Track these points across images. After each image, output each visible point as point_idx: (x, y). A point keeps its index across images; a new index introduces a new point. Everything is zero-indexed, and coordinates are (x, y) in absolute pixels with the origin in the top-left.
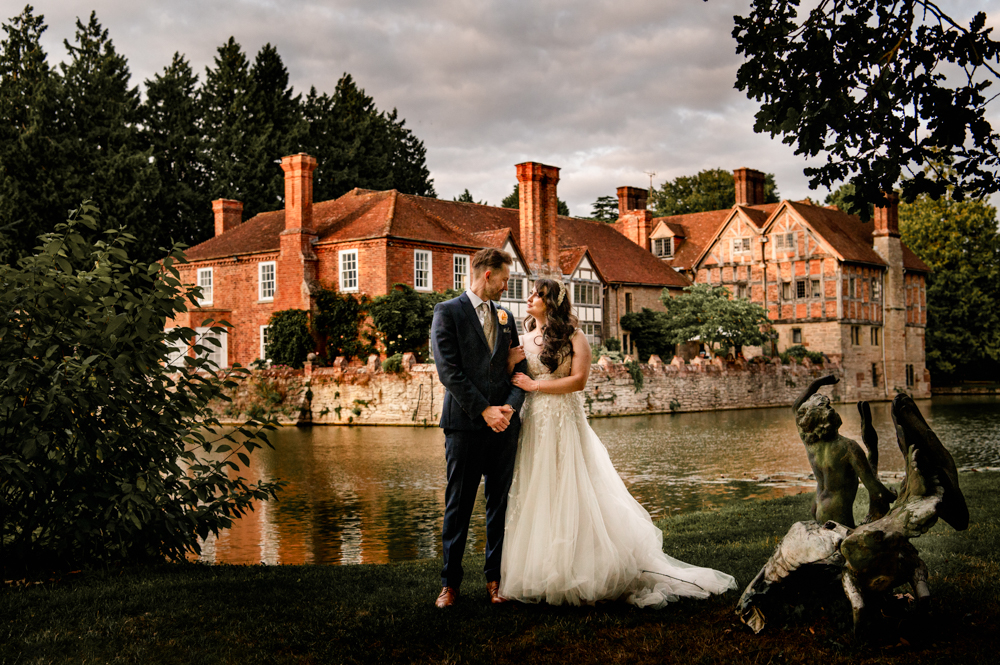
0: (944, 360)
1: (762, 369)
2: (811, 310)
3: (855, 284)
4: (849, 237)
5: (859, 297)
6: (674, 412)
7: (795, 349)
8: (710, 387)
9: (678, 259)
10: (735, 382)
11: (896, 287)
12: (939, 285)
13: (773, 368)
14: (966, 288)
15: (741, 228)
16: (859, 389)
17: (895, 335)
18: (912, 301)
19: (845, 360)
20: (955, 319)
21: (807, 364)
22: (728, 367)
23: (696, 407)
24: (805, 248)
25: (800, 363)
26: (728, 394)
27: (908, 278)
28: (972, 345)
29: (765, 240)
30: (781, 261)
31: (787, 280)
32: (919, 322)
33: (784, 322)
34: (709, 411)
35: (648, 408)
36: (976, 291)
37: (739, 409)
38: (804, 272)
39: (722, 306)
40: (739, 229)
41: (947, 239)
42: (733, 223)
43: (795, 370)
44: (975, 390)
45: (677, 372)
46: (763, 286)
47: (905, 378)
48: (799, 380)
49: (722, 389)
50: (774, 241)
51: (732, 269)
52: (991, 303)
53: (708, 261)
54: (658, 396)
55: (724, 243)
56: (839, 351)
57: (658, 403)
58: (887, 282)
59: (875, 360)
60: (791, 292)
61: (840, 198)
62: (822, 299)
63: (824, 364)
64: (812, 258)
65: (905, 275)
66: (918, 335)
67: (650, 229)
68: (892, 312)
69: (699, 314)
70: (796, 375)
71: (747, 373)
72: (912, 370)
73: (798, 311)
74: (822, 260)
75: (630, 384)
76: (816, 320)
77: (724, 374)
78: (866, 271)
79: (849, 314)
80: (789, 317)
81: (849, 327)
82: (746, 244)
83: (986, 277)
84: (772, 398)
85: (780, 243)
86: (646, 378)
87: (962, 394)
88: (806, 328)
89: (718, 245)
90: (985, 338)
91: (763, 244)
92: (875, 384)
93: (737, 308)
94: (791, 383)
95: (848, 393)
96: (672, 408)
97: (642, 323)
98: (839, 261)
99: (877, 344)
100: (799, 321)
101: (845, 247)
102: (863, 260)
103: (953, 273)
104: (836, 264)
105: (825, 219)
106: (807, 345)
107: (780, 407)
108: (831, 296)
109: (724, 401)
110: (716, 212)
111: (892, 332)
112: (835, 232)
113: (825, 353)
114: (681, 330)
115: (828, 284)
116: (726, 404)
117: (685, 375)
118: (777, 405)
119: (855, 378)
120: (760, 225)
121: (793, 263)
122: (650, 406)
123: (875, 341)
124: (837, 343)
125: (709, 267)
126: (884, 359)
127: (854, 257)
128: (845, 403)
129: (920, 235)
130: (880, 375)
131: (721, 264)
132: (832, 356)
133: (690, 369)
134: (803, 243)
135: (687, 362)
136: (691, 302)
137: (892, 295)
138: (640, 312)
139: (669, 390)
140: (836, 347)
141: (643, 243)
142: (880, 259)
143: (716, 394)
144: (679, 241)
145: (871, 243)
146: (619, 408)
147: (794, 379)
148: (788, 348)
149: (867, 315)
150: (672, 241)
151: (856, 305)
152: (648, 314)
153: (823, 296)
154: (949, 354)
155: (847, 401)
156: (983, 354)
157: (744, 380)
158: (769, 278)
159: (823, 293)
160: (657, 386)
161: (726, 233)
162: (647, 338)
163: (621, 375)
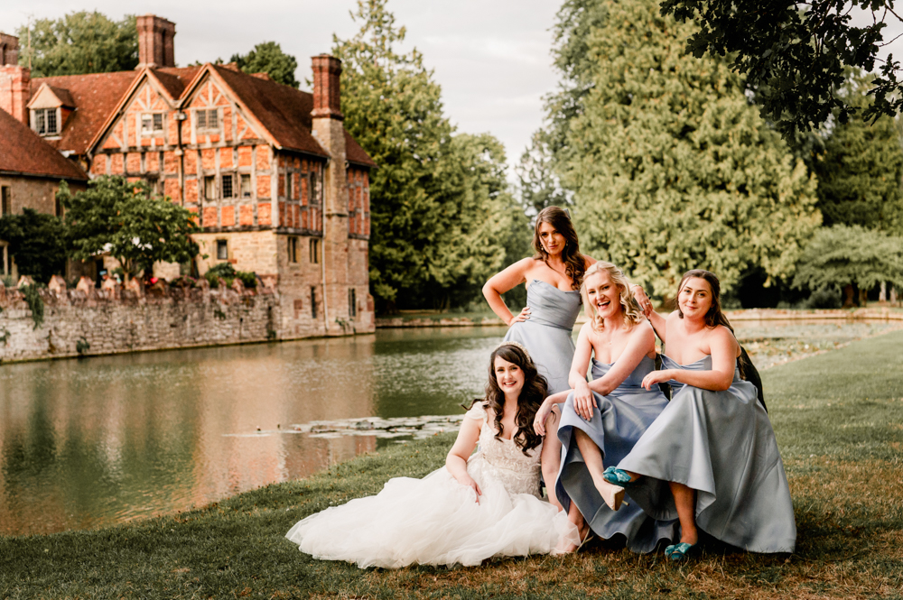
0: (384, 283)
1: (187, 294)
2: (239, 215)
3: (293, 181)
4: (284, 118)
5: (297, 199)
6: (83, 355)
7: (220, 267)
8: (125, 319)
9: (66, 139)
10: (155, 312)
11: (338, 185)
12: (378, 184)
13: (199, 293)
14: (410, 189)
15: (152, 98)
16: (297, 321)
17: (336, 250)
18: (355, 203)
19: (282, 282)
20: (396, 229)
21: (239, 288)
22: (147, 293)
23: (108, 348)
24: (233, 130)
25: (230, 287)
26: (146, 329)
27: (351, 174)
28: (414, 264)
29: (182, 117)
30: (202, 147)
31: (209, 174)
32: (362, 233)
33: (207, 230)
34: (124, 354)
35: (49, 351)
36: (421, 193)
37: (160, 351)
38: (231, 163)
39: (140, 207)
40: (148, 100)
41: (387, 123)
42: (141, 92)
43: (224, 297)
44: (417, 322)
45: (85, 300)
46: (180, 180)
47: (347, 306)
48: (229, 310)
49: (140, 323)
50: (193, 119)
51: (139, 156)
52: (436, 209)
53: (107, 144)
54: (62, 333)
55: (128, 118)
56: (274, 271)
57: (62, 344)
58: (328, 178)
59: (315, 282)
60: (215, 189)
61: (255, 62)
62: (254, 201)
63: (258, 288)
64: (241, 145)
65: (347, 170)
66: (361, 250)
67: (28, 93)
68: (334, 219)
69: (110, 218)
70: (226, 303)
71: (167, 301)
72: (354, 295)
73: (225, 217)
74: (254, 147)
75: (27, 316)
76: (247, 228)
77: (142, 301)
78: (305, 163)
79: (286, 220)
80: (212, 223)
81: (286, 238)
82: (157, 121)
83: (431, 175)
84: (199, 335)
85: (201, 122)
86: (47, 308)
87: (403, 327)
88: (234, 239)
89: (121, 121)
90: (429, 254)
91: (180, 123)
92: (315, 315)
93: (159, 211)
94: (220, 314)
95: (284, 327)
96: (79, 350)
97: (25, 230)
98: (274, 149)
99: (316, 261)
100: (225, 230)
101: (281, 130)
102: (303, 148)
103: (395, 169)
104: (270, 153)
105: (255, 91)
106: (235, 262)
107: (208, 347)
108: (265, 196)
109: (143, 340)
110: (116, 73)
111: (333, 246)
112: (268, 109)
113: (258, 273)
114: (86, 241)
115: (261, 181)
116: (145, 344)
117: (94, 304)
118: (205, 344)
119: (292, 306)
120: (176, 96)
121: (218, 149)
122: (52, 348)
123: (315, 258)
124: (272, 260)
125: (109, 152)
126: (324, 281)
127: (292, 144)
128: (281, 341)
129: (357, 117)
130: (319, 303)
131: (124, 148)
132: (266, 277)
133: (101, 295)
134: (230, 122)
135: (98, 286)
136: (98, 201)
137: (333, 196)
138: (21, 213)
139: (76, 325)
140: (270, 266)
141: (19, 115)
142: (320, 148)
143: (132, 331)
144: (68, 113)
145: (309, 126)
146: (13, 352)
147: (224, 308)
148: (212, 266)
149: (305, 222)
150: (59, 113)
151: (293, 209)
152: (30, 217)
153: (254, 196)
154: (390, 276)
155: (283, 338)
156: (427, 274)
157: (166, 310)
158: (188, 169)
159: (255, 192)
160: (61, 320)
161: (132, 105)
162: (31, 251)
163: (15, 304)
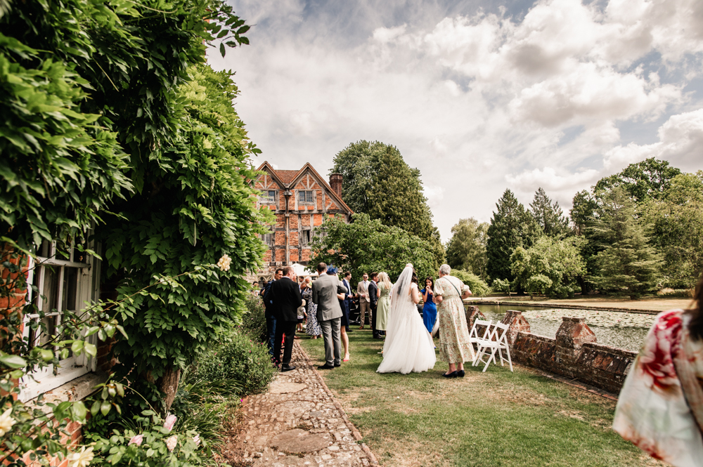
15: (268, 181)
24: (322, 204)
29: (288, 194)
30: (302, 213)
31: (306, 229)
33: (305, 263)
38: (320, 224)
46: (286, 232)
50: (296, 195)
64: (328, 213)
80: (308, 259)
82: (272, 195)
85: (301, 198)
91: (287, 197)
121: (312, 215)
134: (320, 199)
158: (292, 226)
